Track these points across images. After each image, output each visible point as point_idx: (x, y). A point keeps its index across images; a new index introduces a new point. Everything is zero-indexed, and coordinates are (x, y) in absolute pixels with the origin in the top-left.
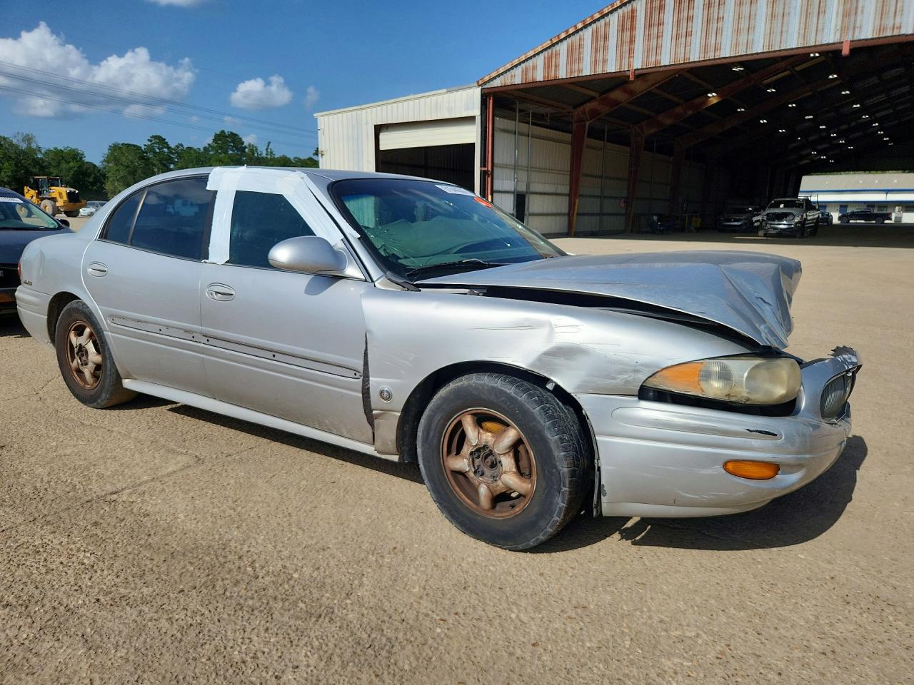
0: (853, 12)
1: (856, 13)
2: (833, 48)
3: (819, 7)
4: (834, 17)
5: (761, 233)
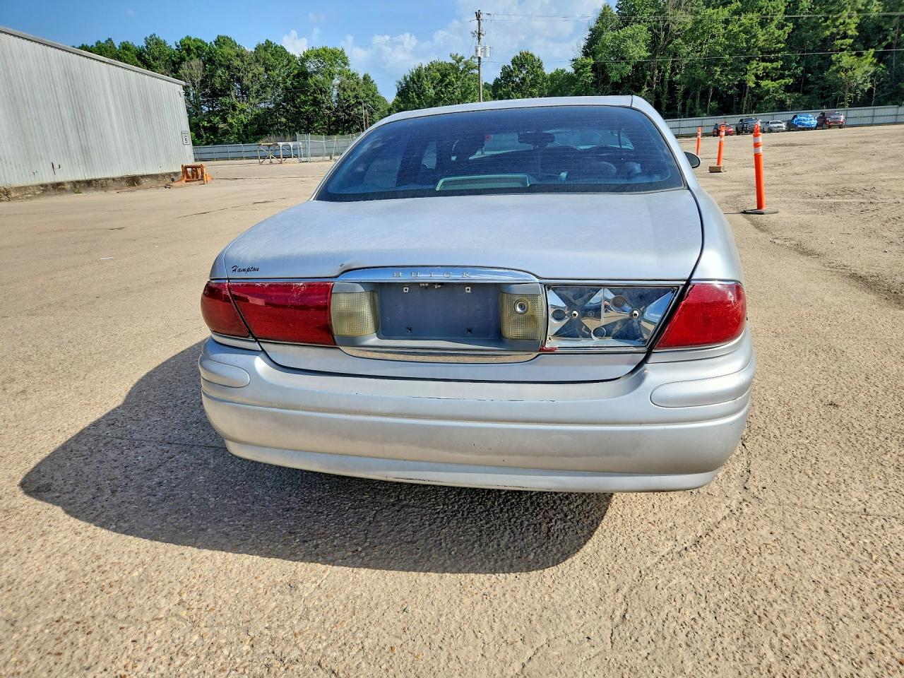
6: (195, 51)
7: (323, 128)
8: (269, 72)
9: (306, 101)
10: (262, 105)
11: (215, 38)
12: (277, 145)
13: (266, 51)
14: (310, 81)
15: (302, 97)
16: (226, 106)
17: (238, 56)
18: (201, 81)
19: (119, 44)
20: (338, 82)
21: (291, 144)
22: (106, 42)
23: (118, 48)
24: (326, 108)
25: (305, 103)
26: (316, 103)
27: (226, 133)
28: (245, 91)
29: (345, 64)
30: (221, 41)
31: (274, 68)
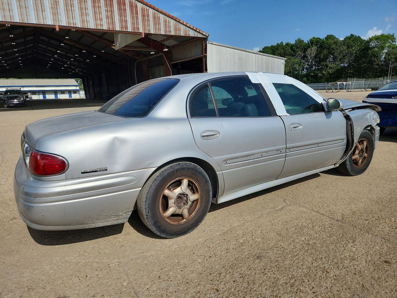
0: (56, 14)
1: (58, 15)
2: (53, 27)
3: (42, 8)
4: (49, 13)
5: (5, 106)
6: (315, 43)
7: (373, 75)
8: (349, 49)
9: (366, 61)
10: (342, 65)
11: (326, 36)
12: (337, 83)
13: (350, 39)
14: (370, 52)
15: (364, 60)
16: (323, 66)
17: (334, 43)
18: (315, 56)
19: (285, 43)
20: (386, 51)
21: (345, 83)
22: (281, 43)
23: (284, 45)
24: (376, 65)
25: (364, 62)
26: (371, 62)
27: (321, 78)
28: (335, 59)
29: (393, 42)
30: (329, 37)
31: (352, 47)
